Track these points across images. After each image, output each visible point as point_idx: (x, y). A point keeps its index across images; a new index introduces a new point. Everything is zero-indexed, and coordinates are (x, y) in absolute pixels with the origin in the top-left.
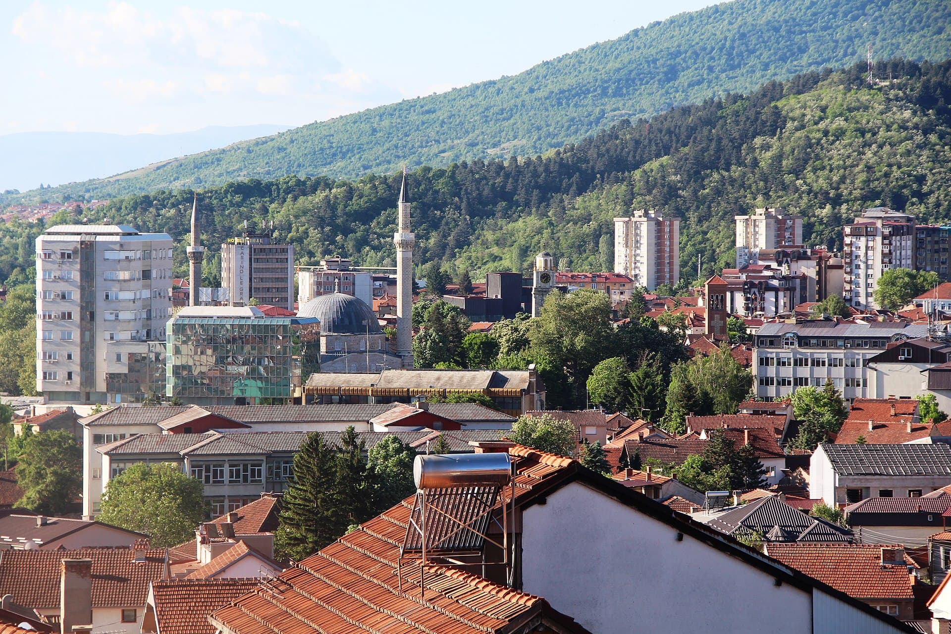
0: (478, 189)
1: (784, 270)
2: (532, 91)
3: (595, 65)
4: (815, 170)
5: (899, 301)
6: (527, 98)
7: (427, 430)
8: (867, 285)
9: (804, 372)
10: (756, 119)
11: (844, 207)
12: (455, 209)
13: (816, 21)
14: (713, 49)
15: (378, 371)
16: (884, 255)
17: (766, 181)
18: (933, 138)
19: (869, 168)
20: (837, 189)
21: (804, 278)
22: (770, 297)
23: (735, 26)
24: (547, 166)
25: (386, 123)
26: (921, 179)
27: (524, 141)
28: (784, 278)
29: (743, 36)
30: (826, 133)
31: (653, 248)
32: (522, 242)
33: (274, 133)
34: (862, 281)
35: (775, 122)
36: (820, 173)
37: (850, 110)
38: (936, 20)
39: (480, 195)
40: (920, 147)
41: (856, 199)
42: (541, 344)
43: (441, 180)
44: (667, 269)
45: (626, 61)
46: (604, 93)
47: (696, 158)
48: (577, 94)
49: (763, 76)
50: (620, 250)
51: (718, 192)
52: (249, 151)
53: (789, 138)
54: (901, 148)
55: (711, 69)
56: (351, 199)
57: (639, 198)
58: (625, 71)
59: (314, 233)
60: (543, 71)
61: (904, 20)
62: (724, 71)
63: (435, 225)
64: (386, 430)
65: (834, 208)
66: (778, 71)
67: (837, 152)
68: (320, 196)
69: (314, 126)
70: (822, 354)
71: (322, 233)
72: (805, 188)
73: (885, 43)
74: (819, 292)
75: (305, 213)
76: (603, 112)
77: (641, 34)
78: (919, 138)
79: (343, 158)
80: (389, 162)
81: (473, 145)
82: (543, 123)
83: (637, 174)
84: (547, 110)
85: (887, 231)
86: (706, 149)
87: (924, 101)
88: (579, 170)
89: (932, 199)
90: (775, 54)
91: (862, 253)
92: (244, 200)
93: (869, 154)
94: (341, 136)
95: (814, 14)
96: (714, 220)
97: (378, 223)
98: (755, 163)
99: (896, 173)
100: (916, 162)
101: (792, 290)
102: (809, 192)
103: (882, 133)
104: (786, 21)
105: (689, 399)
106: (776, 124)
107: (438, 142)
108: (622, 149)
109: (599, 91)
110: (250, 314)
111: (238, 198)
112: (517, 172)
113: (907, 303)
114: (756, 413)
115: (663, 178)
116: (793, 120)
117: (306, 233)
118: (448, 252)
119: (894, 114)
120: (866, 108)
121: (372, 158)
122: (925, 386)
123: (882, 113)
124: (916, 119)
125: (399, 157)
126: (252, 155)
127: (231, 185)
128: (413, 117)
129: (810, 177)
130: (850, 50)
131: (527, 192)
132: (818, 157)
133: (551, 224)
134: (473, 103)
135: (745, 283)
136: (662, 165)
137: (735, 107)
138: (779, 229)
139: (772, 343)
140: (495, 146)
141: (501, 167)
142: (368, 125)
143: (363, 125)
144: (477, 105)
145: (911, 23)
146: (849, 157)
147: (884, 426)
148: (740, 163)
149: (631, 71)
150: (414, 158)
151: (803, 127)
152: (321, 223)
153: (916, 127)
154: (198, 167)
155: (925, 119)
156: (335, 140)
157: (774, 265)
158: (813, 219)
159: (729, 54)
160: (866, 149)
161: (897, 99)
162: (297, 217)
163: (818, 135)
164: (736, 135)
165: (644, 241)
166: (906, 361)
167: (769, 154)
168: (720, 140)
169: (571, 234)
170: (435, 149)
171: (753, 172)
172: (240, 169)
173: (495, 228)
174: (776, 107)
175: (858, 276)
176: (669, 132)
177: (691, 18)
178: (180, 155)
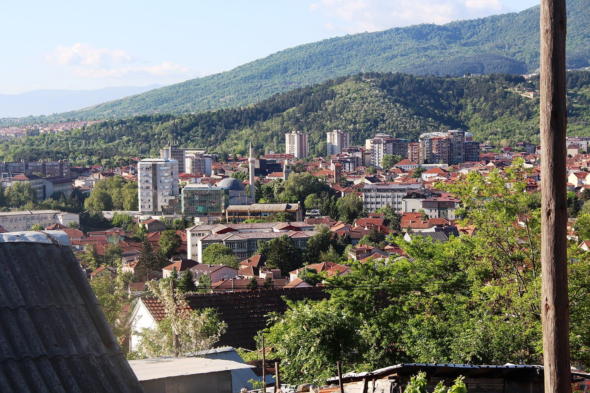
0: (228, 119)
1: (351, 155)
2: (235, 77)
3: (257, 67)
4: (347, 112)
5: (389, 166)
6: (233, 80)
7: (291, 231)
8: (379, 160)
9: (379, 200)
10: (326, 94)
11: (358, 125)
12: (220, 127)
13: (336, 51)
14: (300, 61)
15: (250, 204)
16: (384, 150)
17: (330, 116)
18: (387, 100)
19: (366, 111)
20: (355, 119)
21: (358, 158)
22: (347, 165)
23: (307, 53)
24: (252, 110)
25: (181, 89)
26: (383, 115)
27: (233, 96)
28: (351, 158)
29: (310, 56)
30: (350, 99)
31: (299, 144)
32: (245, 138)
33: (139, 93)
34: (377, 159)
35: (332, 95)
36: (349, 113)
37: (358, 90)
38: (378, 51)
39: (228, 121)
40: (383, 103)
41: (361, 122)
42: (289, 189)
43: (215, 116)
44: (304, 151)
45: (269, 66)
46: (261, 78)
47: (306, 108)
48: (252, 78)
49: (318, 71)
50: (287, 144)
51: (314, 120)
52: (131, 100)
53: (337, 101)
54: (376, 104)
55: (299, 69)
56: (182, 123)
57: (286, 122)
58: (269, 69)
59: (170, 136)
60: (238, 70)
61: (367, 51)
62: (304, 69)
63: (213, 132)
64: (279, 231)
65: (354, 125)
66: (323, 69)
67: (355, 106)
68: (171, 122)
69: (155, 90)
70: (384, 194)
71: (173, 136)
72: (344, 118)
73: (361, 59)
74: (362, 162)
75: (166, 128)
76: (261, 85)
77: (273, 56)
78: (382, 100)
79: (166, 102)
80: (184, 104)
81: (214, 97)
82: (240, 89)
83: (285, 114)
84: (241, 84)
85: (385, 142)
86: (309, 105)
87: (383, 87)
88: (263, 112)
89: (387, 122)
90: (322, 63)
91: (377, 149)
92: (141, 123)
93: (365, 106)
94: (165, 94)
95: (335, 49)
96: (313, 130)
97: (193, 132)
98: (326, 109)
99: (375, 113)
100: (381, 109)
101: (354, 162)
102: (345, 120)
103: (369, 99)
104: (325, 51)
105: (349, 212)
106: (333, 95)
107: (201, 96)
108: (278, 104)
109: (259, 77)
110: (208, 186)
111: (138, 122)
112: (241, 113)
113: (393, 166)
114: (374, 217)
115: (294, 115)
116: (339, 94)
117: (167, 136)
118: (219, 142)
119: (373, 92)
120: (363, 90)
121: (177, 102)
122: (421, 206)
123: (369, 91)
124: (380, 93)
125: (187, 102)
126: (133, 101)
127: (136, 117)
128: (191, 87)
129: (345, 114)
130: (348, 62)
131: (245, 120)
132: (348, 108)
133: (255, 132)
134: (213, 81)
135: (339, 160)
136: (294, 111)
137: (317, 88)
138: (342, 137)
139: (369, 191)
140: (222, 97)
141: (235, 111)
142: (175, 90)
143: (173, 90)
144: (215, 82)
145: (369, 52)
146: (358, 107)
147: (415, 222)
148: (321, 110)
149: (271, 70)
150: (193, 102)
151: (342, 97)
152: (172, 132)
153: (381, 96)
154: (113, 106)
155: (383, 93)
156: (163, 95)
157: (348, 154)
158: (347, 129)
159: (306, 63)
160: (364, 105)
161: (373, 86)
162: (163, 130)
163: (348, 100)
164: (319, 100)
165: (296, 142)
166: (414, 198)
167: (331, 106)
168: (313, 101)
169: (263, 136)
170: (200, 99)
171: (325, 113)
172: (128, 107)
173: (235, 133)
174: (332, 89)
175: (375, 157)
176: (294, 98)
177: (292, 50)
178: (105, 102)
